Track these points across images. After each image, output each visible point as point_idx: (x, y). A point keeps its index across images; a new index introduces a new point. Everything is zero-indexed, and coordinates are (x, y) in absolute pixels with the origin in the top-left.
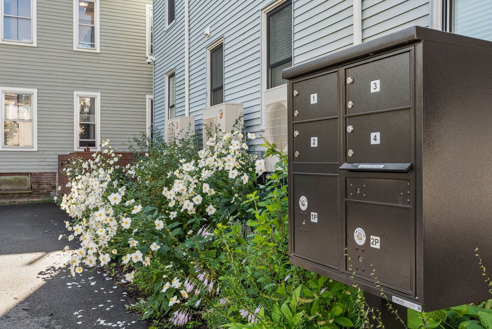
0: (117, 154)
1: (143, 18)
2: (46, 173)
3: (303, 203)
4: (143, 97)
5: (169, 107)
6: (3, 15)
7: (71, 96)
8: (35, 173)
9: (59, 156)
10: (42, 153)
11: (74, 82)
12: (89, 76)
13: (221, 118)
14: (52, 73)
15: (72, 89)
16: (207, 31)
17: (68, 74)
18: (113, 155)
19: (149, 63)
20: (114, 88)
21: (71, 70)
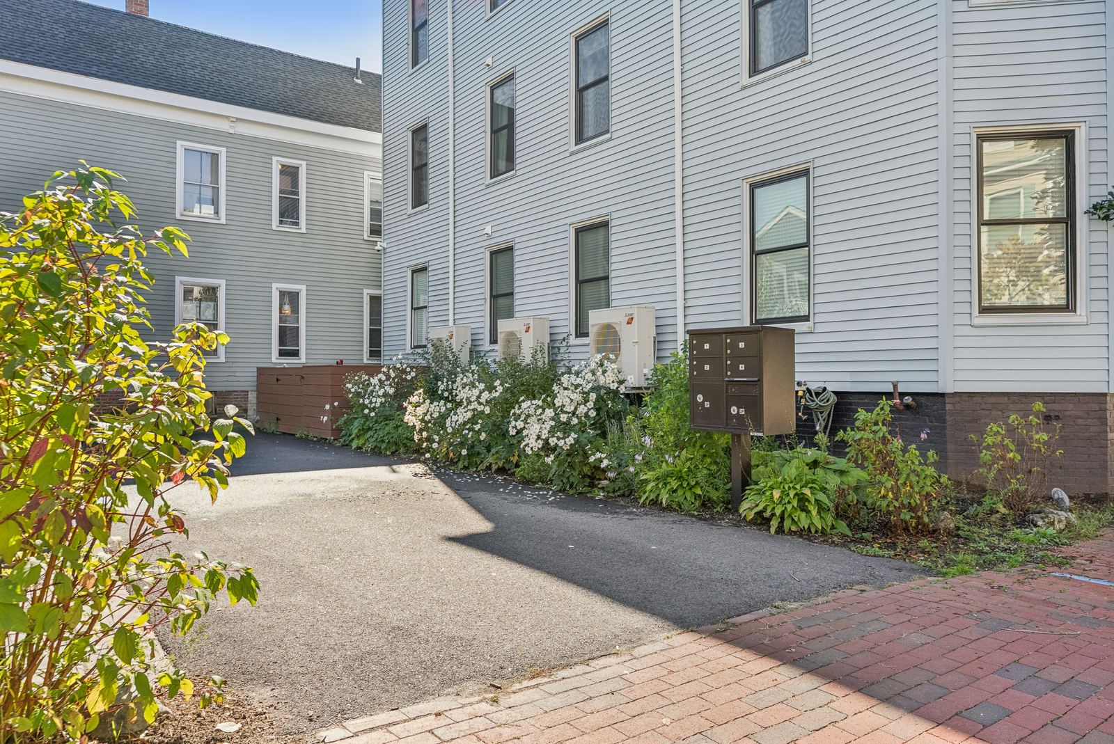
0: (412, 368)
1: (360, 189)
2: (235, 391)
3: (700, 398)
4: (360, 291)
5: (412, 308)
6: (183, 181)
7: (268, 290)
8: (222, 392)
9: (258, 368)
10: (230, 365)
11: (272, 271)
12: (291, 263)
13: (527, 331)
14: (245, 259)
15: (269, 280)
16: (488, 230)
17: (265, 261)
18: (408, 369)
19: (378, 251)
20: (322, 279)
21: (270, 256)
